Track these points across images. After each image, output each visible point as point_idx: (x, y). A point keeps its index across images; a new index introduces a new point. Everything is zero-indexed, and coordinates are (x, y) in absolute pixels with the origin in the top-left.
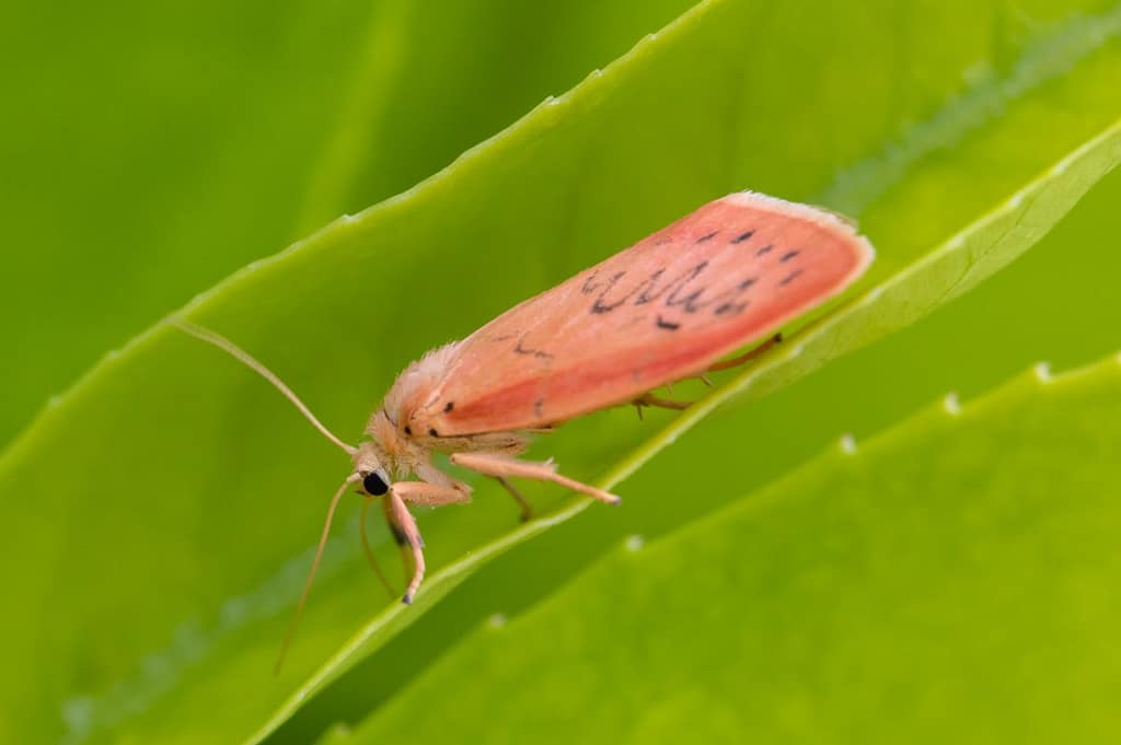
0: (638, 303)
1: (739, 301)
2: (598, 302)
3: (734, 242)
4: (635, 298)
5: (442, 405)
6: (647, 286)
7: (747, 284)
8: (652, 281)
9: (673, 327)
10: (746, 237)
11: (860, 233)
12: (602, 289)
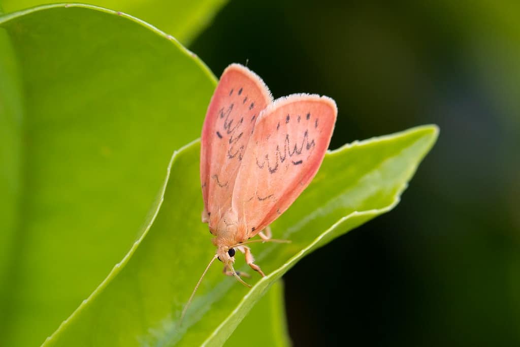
0: (282, 162)
1: (310, 141)
2: (270, 169)
3: (287, 123)
4: (280, 161)
5: (250, 230)
6: (279, 155)
7: (306, 134)
8: (278, 152)
9: (301, 162)
10: (288, 118)
11: (321, 96)
12: (266, 164)
